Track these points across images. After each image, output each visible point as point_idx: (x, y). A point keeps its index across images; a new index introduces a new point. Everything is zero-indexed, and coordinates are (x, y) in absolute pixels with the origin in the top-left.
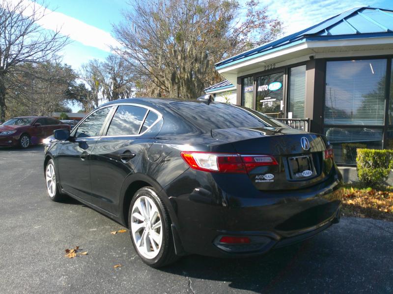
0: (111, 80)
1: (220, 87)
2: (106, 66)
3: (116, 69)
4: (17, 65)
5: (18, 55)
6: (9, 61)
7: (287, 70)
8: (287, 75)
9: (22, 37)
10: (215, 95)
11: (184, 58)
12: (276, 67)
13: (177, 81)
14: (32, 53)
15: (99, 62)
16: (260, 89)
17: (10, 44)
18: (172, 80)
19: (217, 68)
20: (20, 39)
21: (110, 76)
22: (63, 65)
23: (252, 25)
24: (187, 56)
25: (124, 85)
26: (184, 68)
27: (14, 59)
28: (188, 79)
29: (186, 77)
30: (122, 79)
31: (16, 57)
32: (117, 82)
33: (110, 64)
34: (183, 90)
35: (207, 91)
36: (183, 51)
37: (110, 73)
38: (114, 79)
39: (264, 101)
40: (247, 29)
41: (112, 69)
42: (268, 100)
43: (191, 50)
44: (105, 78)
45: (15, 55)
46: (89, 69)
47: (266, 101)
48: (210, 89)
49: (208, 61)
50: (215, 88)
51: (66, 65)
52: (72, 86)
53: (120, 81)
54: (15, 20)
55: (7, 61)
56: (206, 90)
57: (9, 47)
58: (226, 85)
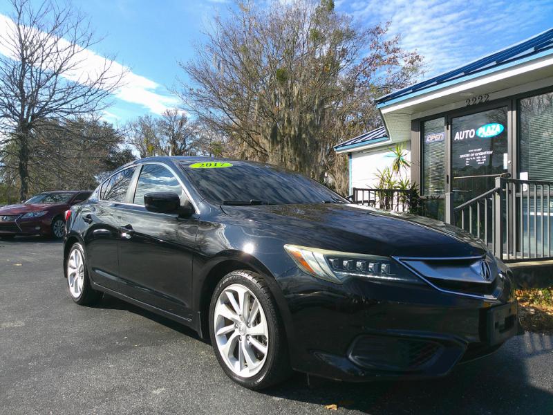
0: (169, 144)
1: (363, 141)
2: (162, 124)
3: (176, 129)
4: (47, 116)
5: (47, 102)
6: (36, 111)
7: (515, 102)
8: (514, 112)
9: (55, 76)
10: (350, 155)
11: (289, 105)
12: (491, 98)
13: (279, 139)
14: (69, 100)
15: (153, 119)
16: (458, 137)
17: (39, 87)
18: (271, 137)
19: (379, 106)
20: (51, 80)
21: (168, 138)
22: (101, 124)
23: (378, 61)
24: (294, 103)
25: (186, 151)
26: (289, 121)
27: (42, 108)
28: (295, 136)
29: (293, 133)
30: (184, 143)
31: (45, 105)
32: (177, 146)
33: (167, 121)
34: (288, 151)
35: (338, 149)
36: (288, 95)
37: (167, 134)
38: (173, 142)
39: (468, 155)
40: (370, 67)
41: (171, 129)
42: (477, 154)
43: (300, 93)
44: (160, 141)
45: (44, 103)
46: (139, 128)
47: (473, 155)
48: (343, 145)
49: (324, 109)
50: (352, 144)
51: (105, 123)
52: (114, 153)
53: (182, 145)
54: (47, 51)
55: (33, 111)
56: (336, 148)
57: (37, 91)
58: (373, 139)
